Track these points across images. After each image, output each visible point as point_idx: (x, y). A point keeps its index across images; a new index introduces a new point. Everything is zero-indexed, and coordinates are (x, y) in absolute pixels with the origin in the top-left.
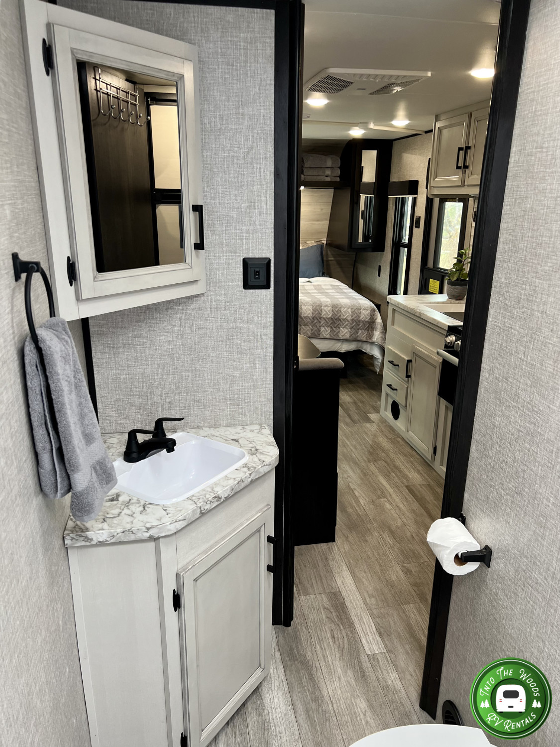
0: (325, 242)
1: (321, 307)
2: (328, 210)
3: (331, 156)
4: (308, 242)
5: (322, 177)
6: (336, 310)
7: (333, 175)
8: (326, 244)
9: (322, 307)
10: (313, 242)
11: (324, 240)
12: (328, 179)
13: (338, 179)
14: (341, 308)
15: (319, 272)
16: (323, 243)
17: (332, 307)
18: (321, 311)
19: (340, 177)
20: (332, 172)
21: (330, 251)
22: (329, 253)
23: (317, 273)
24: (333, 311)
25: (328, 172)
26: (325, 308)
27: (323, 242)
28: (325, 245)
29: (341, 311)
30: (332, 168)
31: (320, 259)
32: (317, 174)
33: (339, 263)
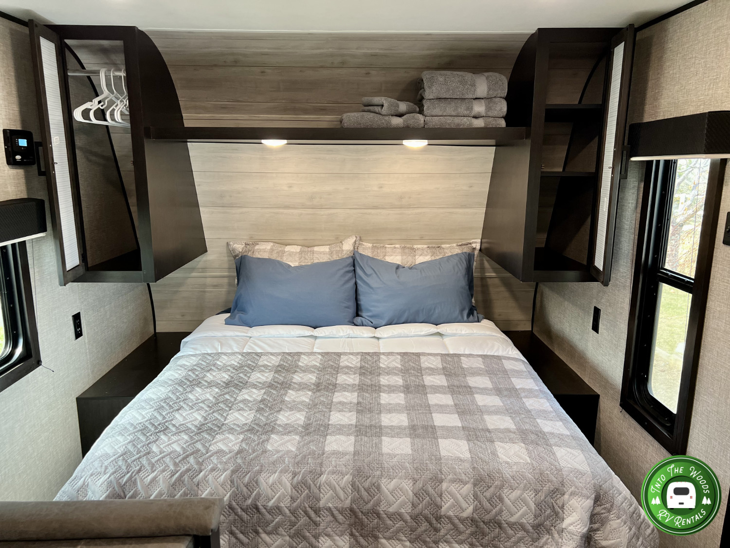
0: (478, 247)
1: (441, 481)
2: (483, 185)
3: (486, 74)
4: (443, 246)
5: (465, 119)
6: (488, 494)
7: (490, 114)
8: (480, 250)
9: (444, 485)
10: (455, 245)
11: (476, 243)
12: (479, 123)
13: (503, 123)
14: (501, 487)
15: (462, 311)
16: (474, 249)
17: (475, 485)
18: (441, 496)
19: (506, 118)
20: (488, 108)
21: (487, 261)
22: (486, 265)
23: (457, 312)
24: (476, 497)
25: (479, 108)
26: (453, 488)
27: (474, 245)
28: (476, 252)
29: (501, 499)
30: (488, 99)
31: (463, 283)
32: (453, 113)
33: (506, 283)
